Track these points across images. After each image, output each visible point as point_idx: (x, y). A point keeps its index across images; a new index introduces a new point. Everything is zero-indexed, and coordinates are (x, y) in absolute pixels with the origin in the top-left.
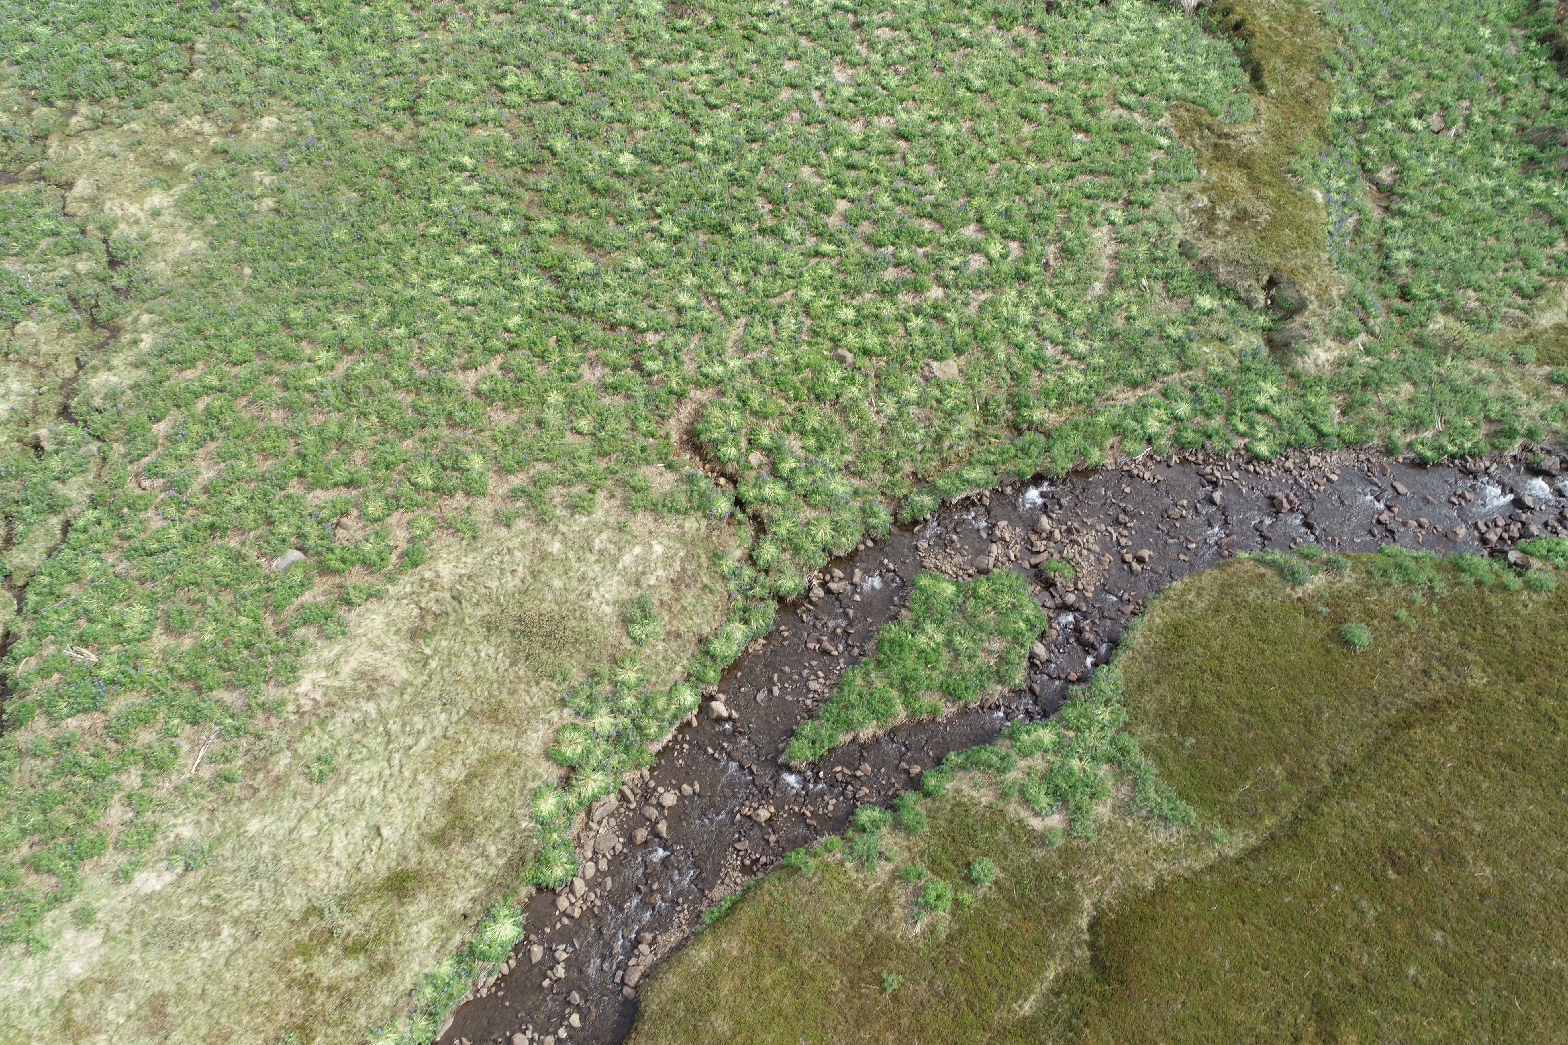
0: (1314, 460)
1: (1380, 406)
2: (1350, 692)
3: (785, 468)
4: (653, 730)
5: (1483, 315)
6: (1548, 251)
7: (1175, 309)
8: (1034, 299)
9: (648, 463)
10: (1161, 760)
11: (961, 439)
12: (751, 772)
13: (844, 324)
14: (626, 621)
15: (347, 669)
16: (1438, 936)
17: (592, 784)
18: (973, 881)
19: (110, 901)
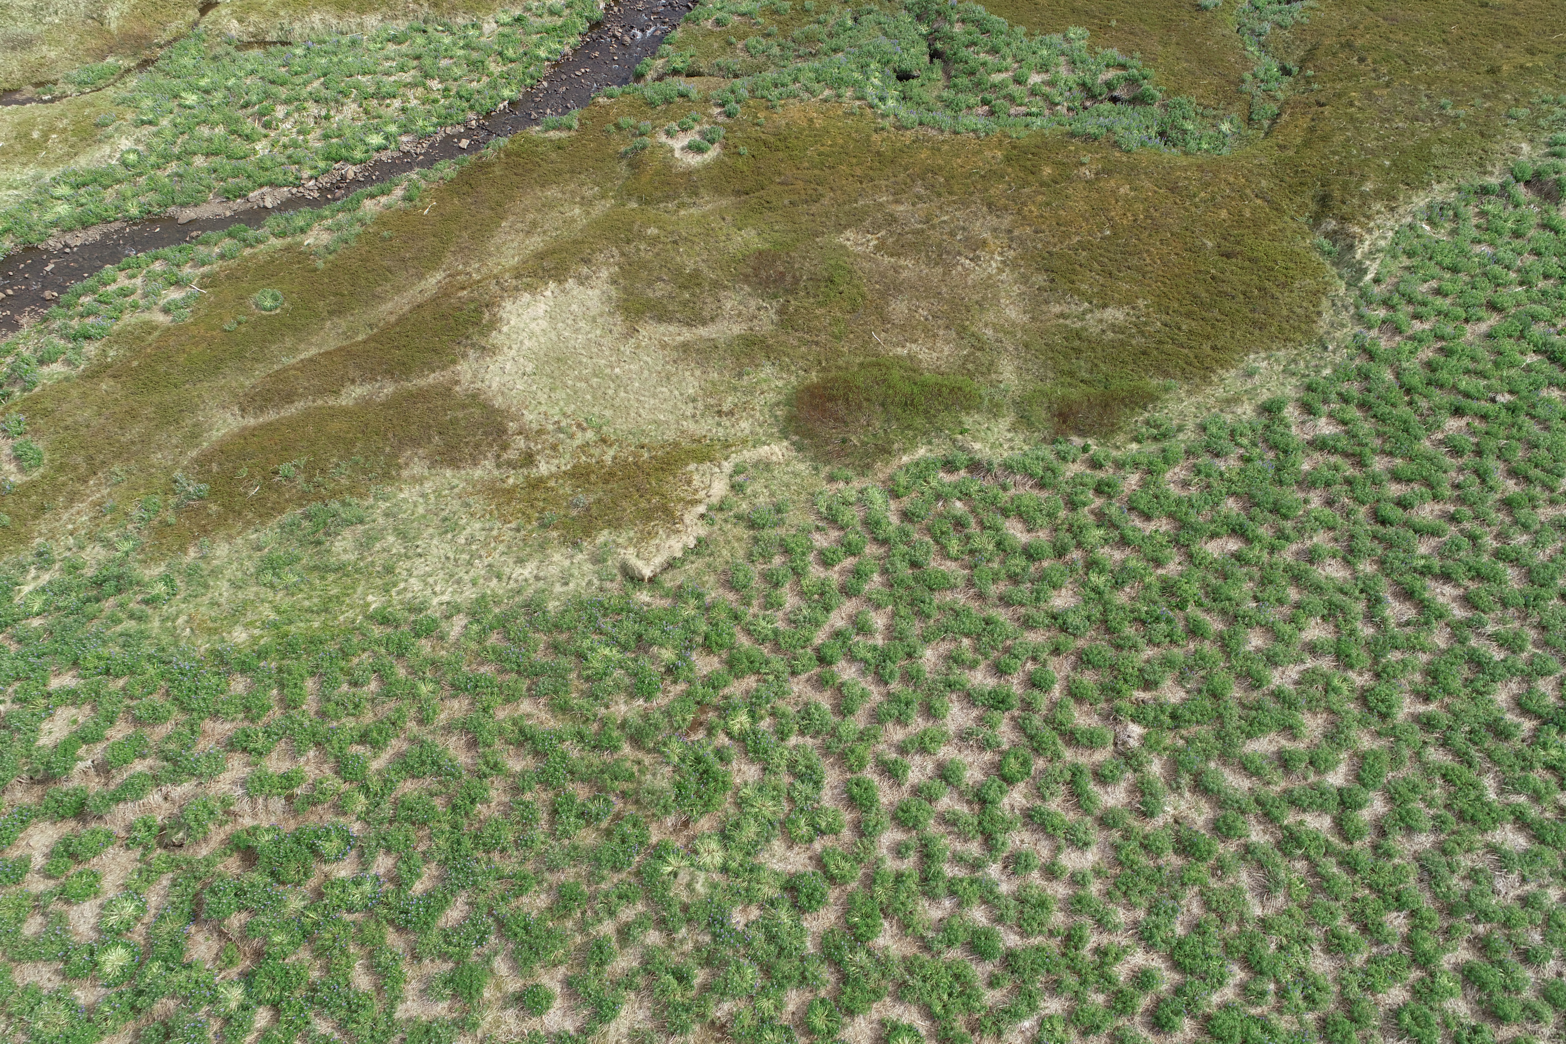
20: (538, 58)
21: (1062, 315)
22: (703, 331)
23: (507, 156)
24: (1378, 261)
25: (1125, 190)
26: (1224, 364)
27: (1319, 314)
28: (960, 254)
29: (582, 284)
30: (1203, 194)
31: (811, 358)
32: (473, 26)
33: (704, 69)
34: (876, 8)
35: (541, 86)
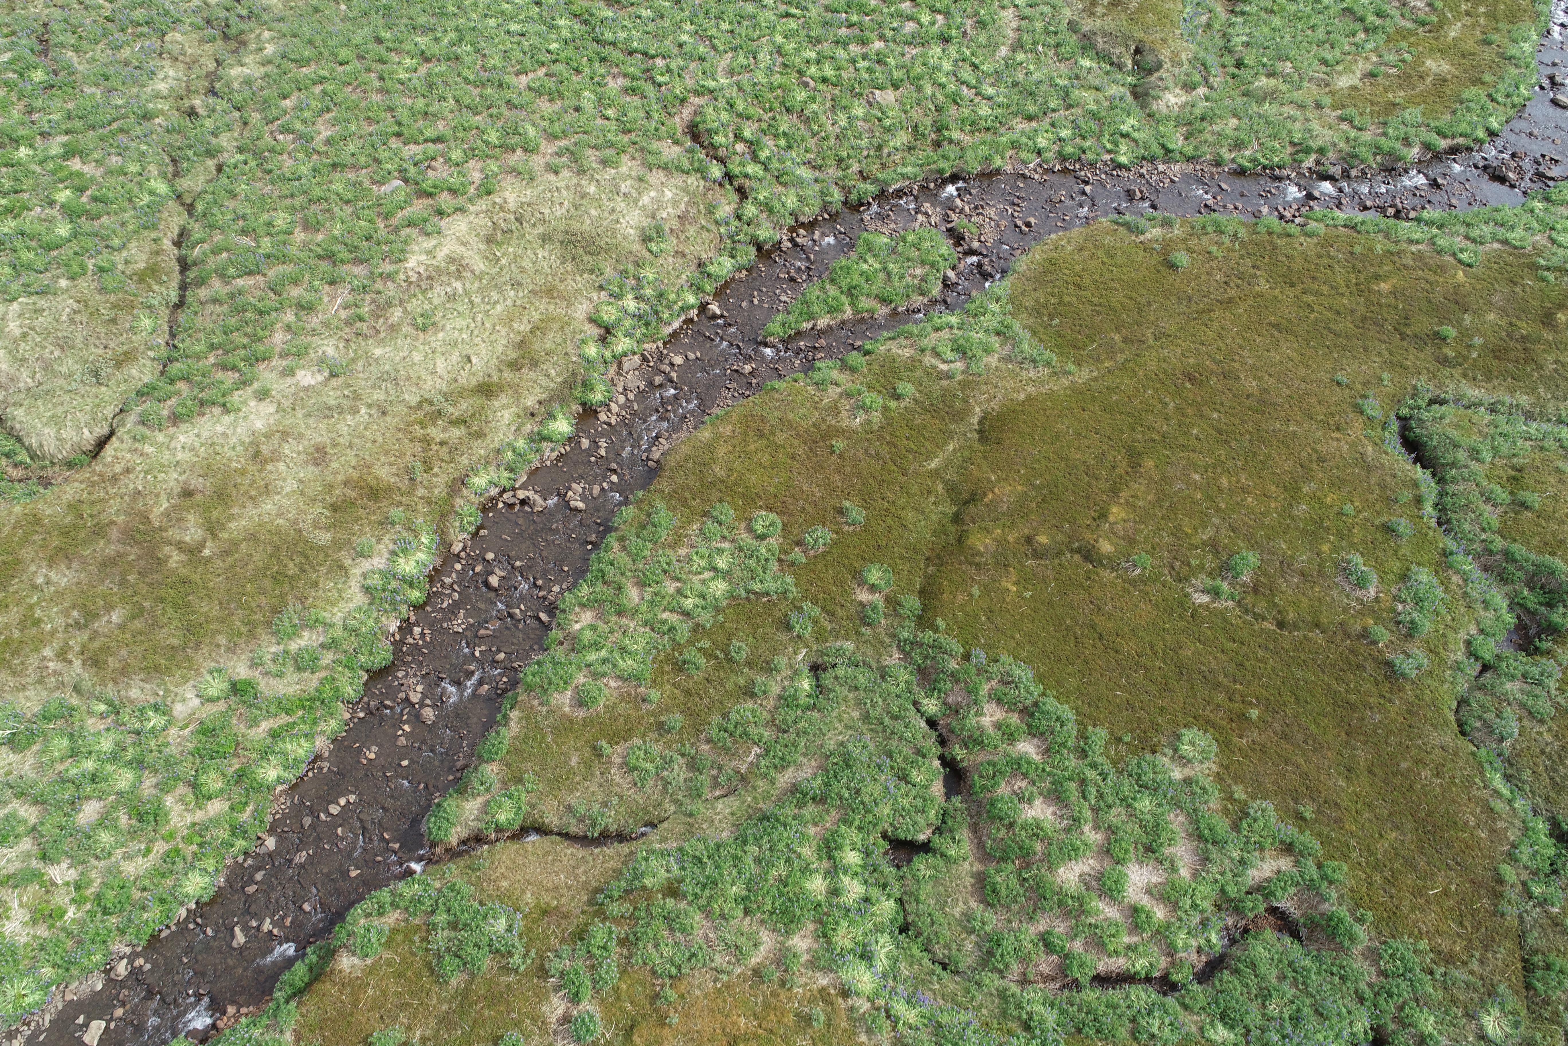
0: (1161, 167)
1: (1213, 133)
2: (1171, 294)
3: (763, 155)
4: (666, 316)
5: (1296, 77)
6: (1351, 40)
7: (1063, 68)
8: (955, 55)
9: (659, 139)
10: (1034, 333)
11: (897, 149)
12: (738, 347)
13: (808, 62)
14: (646, 239)
15: (441, 254)
16: (1215, 415)
17: (622, 344)
18: (897, 397)
19: (280, 386)
20: (261, 786)
32: (156, 708)
33: (552, 820)
34: (849, 645)
35: (261, 851)
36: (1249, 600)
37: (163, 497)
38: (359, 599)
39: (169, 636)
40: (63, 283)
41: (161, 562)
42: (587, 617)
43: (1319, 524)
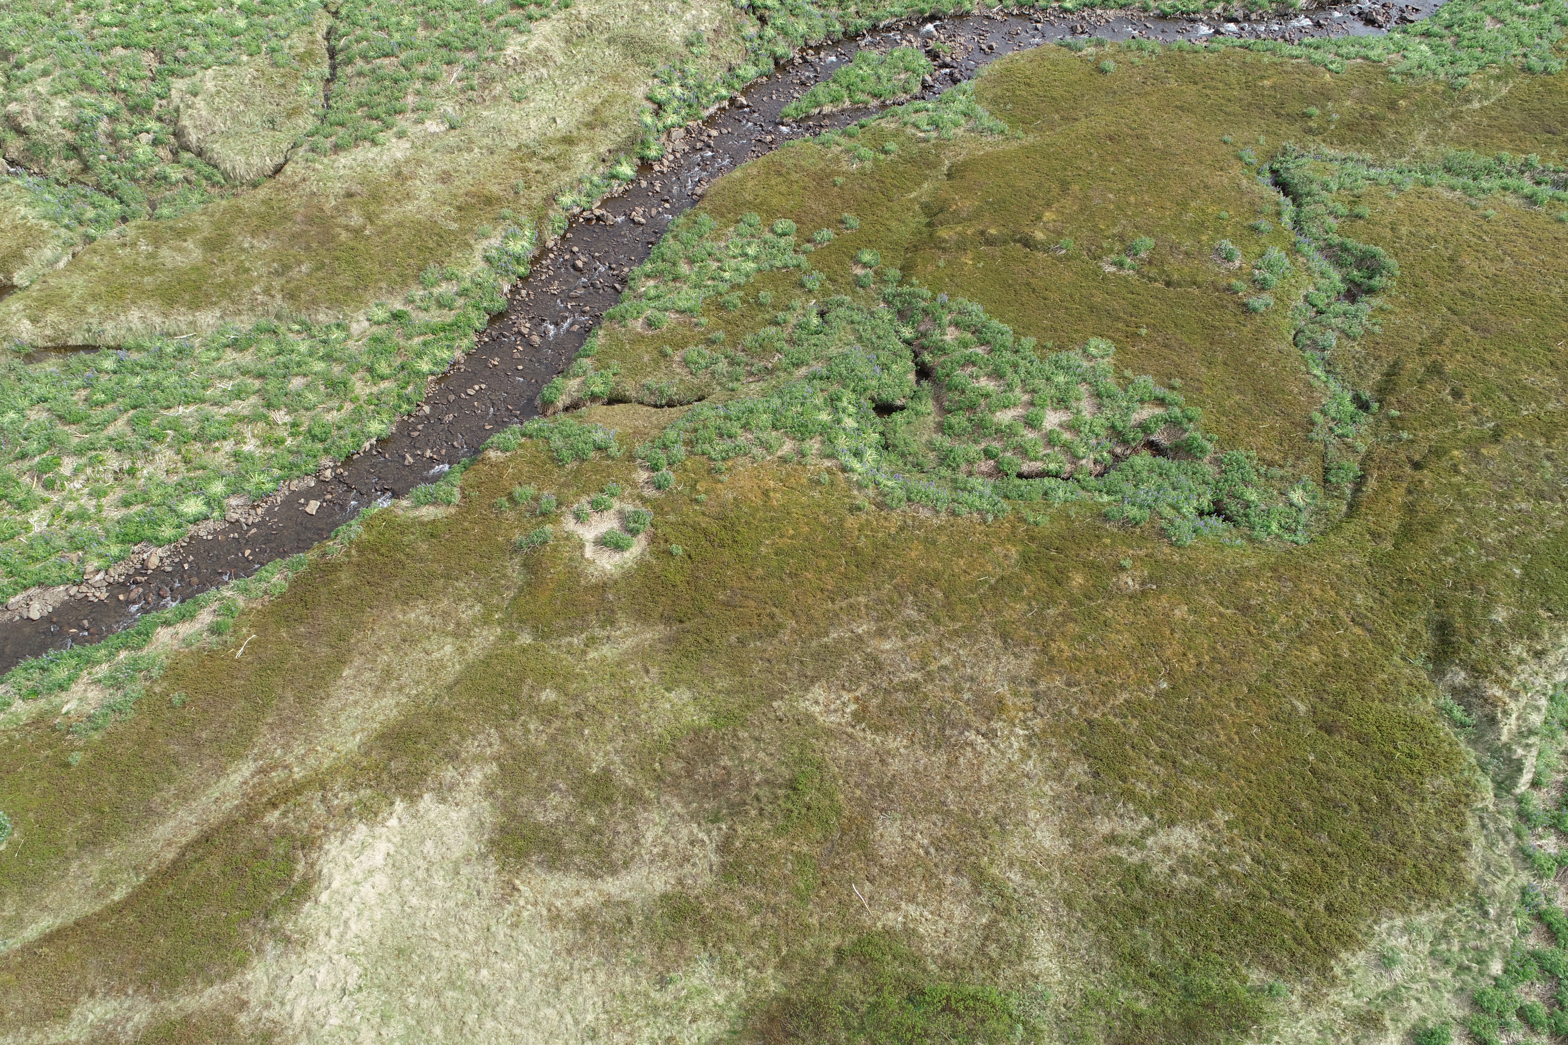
0: (1099, 12)
2: (1101, 89)
4: (704, 102)
10: (992, 114)
12: (761, 126)
14: (689, 44)
15: (532, 46)
17: (671, 119)
18: (886, 152)
19: (415, 130)
20: (418, 374)
21: (1112, 839)
22: (612, 886)
23: (361, 552)
24: (1534, 752)
25: (1181, 612)
26: (1347, 940)
27: (1467, 844)
28: (968, 726)
29: (443, 800)
30: (1283, 619)
31: (765, 944)
32: (338, 326)
33: (631, 393)
34: (848, 298)
35: (421, 413)
36: (1145, 269)
37: (332, 198)
38: (481, 264)
39: (346, 279)
40: (245, 58)
41: (334, 237)
42: (651, 283)
43: (1202, 224)
